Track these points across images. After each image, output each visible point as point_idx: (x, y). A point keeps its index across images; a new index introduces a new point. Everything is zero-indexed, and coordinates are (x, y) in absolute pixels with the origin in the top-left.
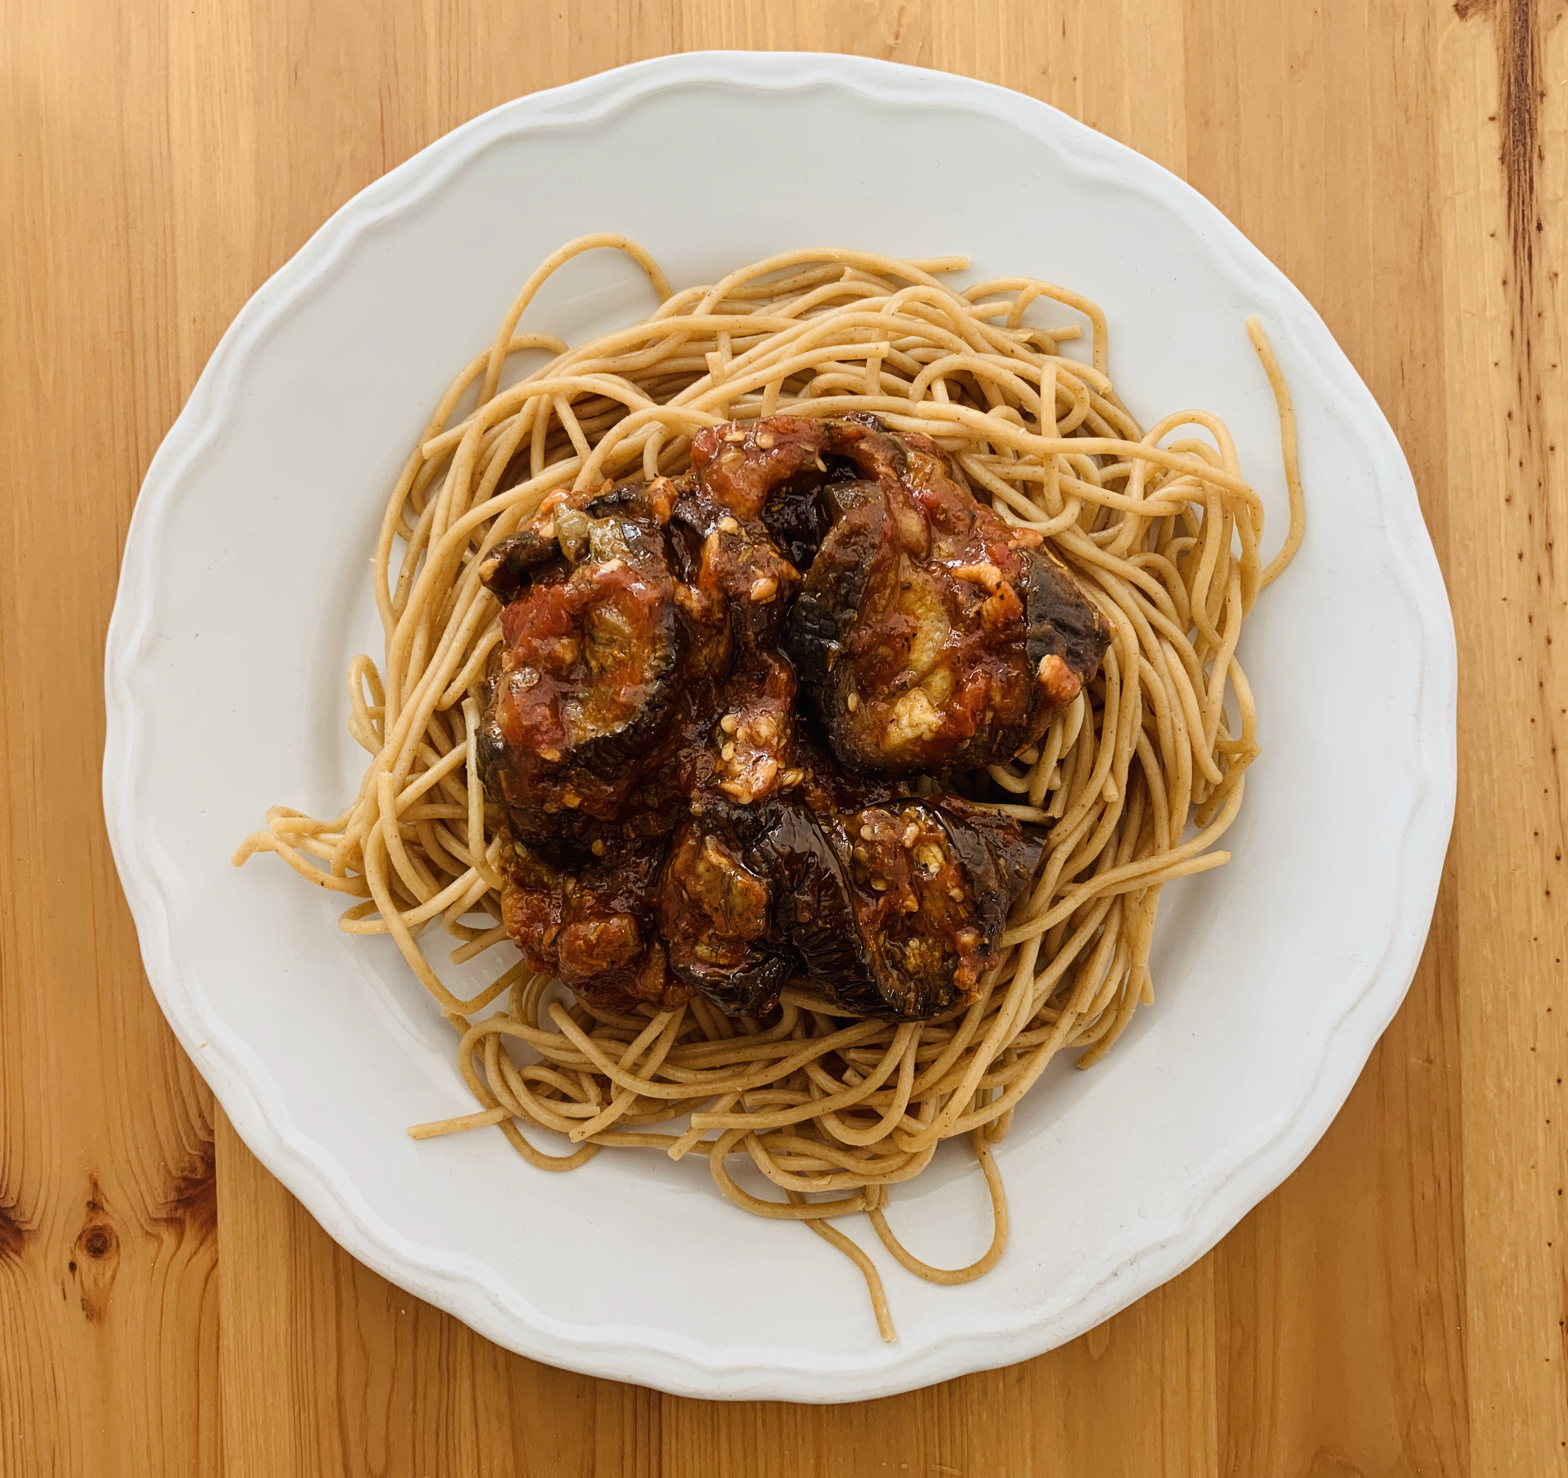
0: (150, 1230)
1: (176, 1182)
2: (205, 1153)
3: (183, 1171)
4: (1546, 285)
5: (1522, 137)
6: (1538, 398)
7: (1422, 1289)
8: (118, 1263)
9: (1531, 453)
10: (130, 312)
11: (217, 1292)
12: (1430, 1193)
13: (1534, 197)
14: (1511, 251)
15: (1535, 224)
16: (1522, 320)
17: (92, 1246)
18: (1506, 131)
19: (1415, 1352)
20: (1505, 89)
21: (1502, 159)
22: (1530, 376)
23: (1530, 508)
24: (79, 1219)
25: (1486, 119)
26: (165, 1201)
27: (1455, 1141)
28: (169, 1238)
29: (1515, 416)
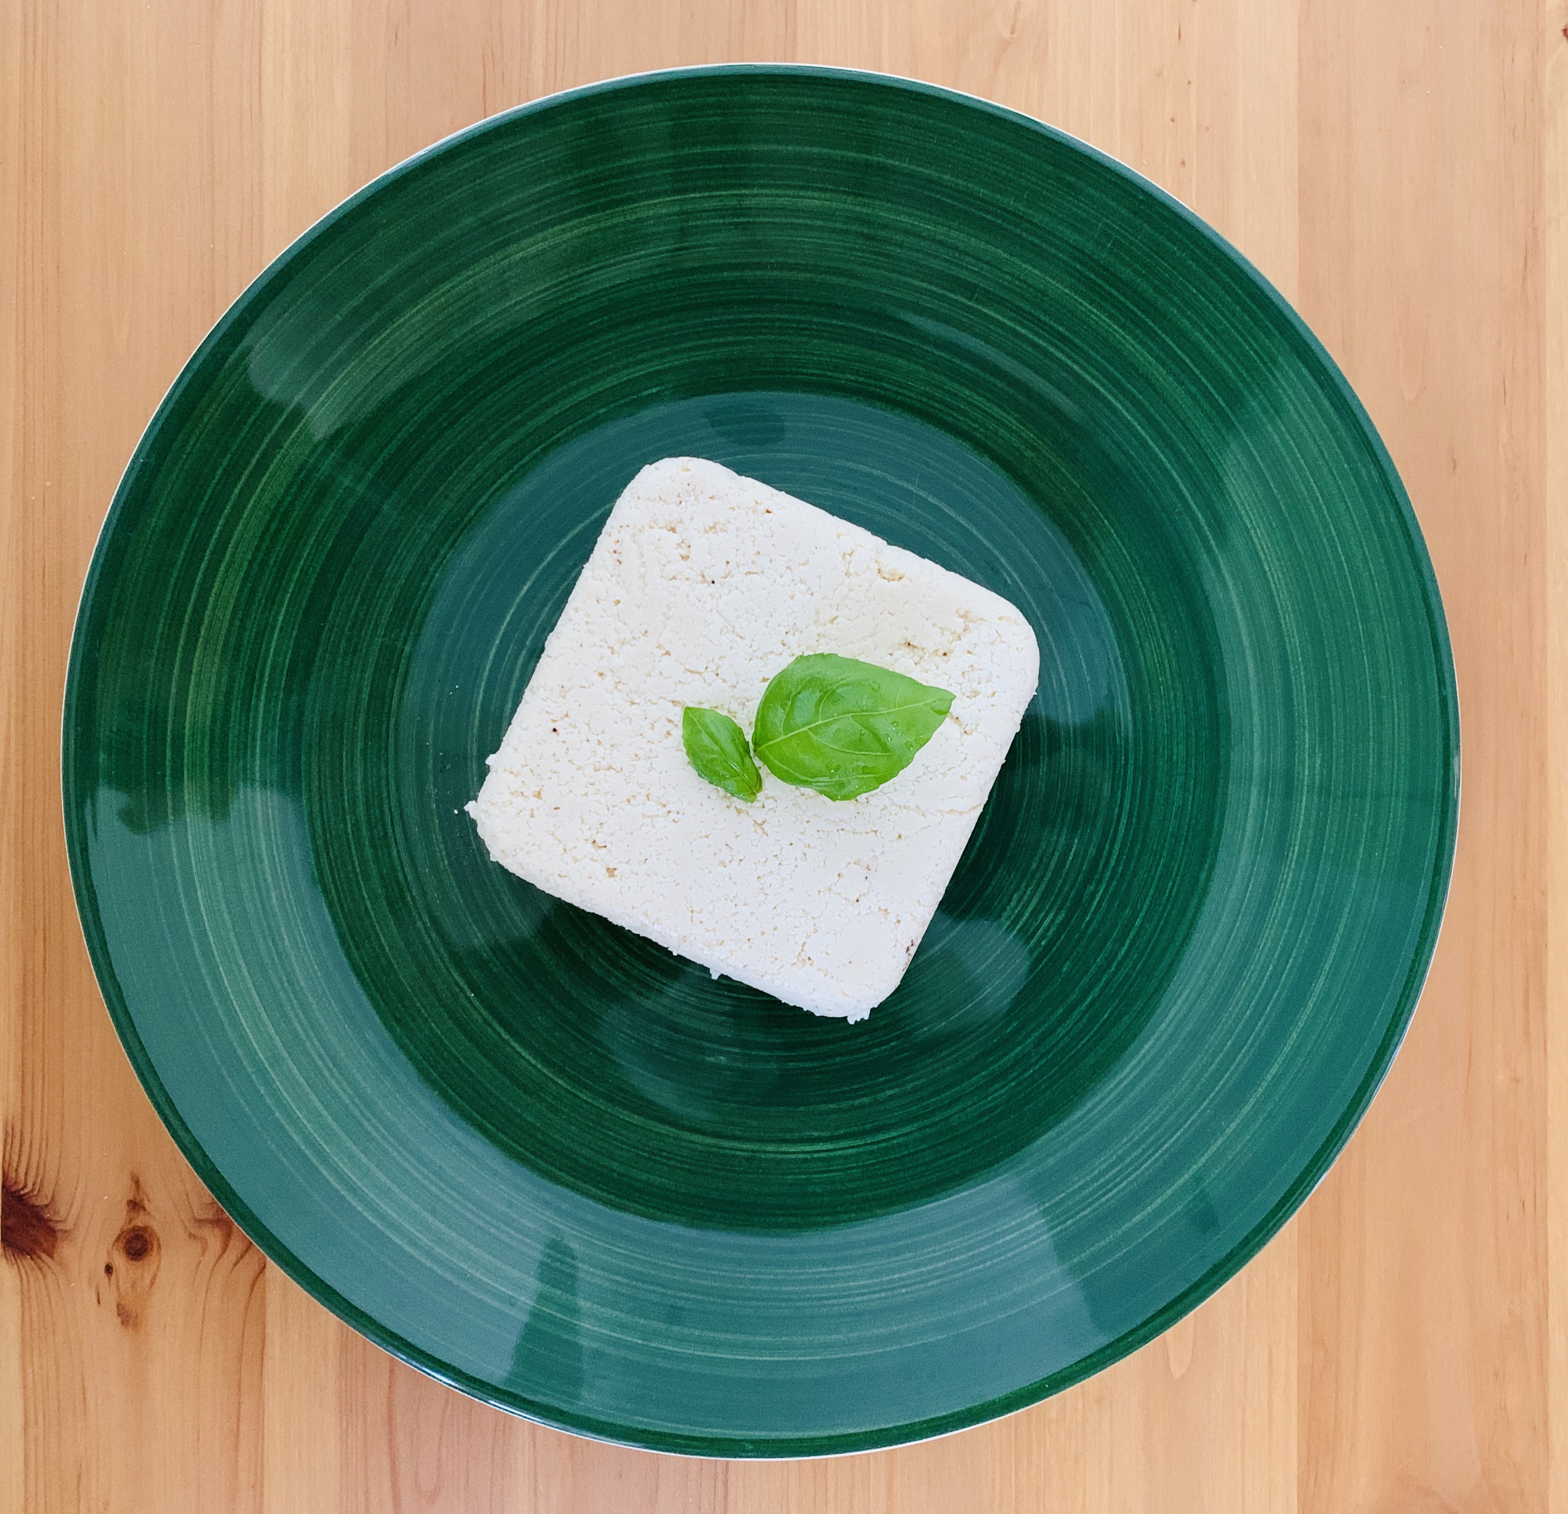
0: (192, 1231)
7: (1505, 1311)
8: (158, 1268)
11: (263, 1299)
17: (131, 1247)
24: (118, 1220)
27: (1540, 1161)
28: (214, 1241)
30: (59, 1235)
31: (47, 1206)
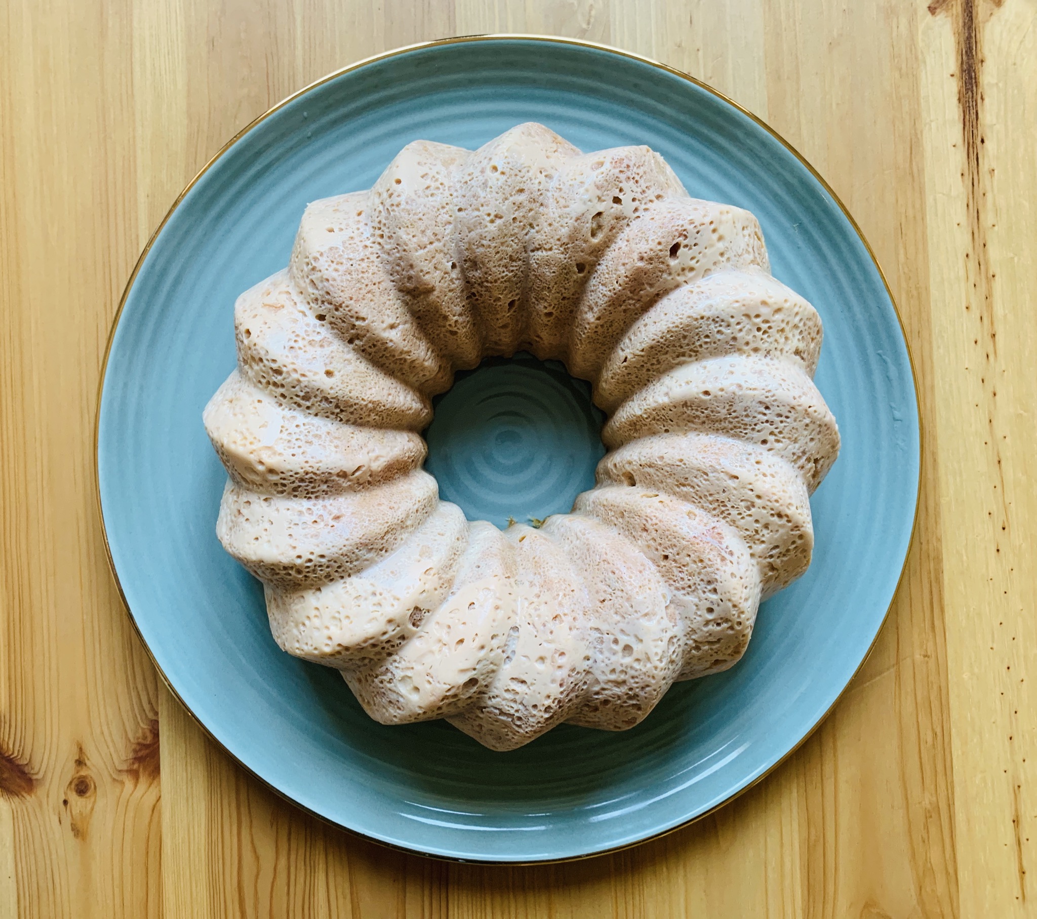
0: (117, 778)
1: (134, 746)
2: (153, 727)
3: (138, 738)
4: (987, 176)
5: (970, 86)
6: (985, 245)
7: (927, 802)
8: (95, 799)
9: (981, 279)
10: (107, 190)
11: (160, 817)
12: (930, 739)
13: (979, 122)
14: (966, 156)
15: (979, 139)
16: (973, 198)
17: (78, 788)
18: (960, 83)
19: (924, 842)
20: (960, 58)
21: (959, 100)
22: (979, 232)
23: (981, 312)
24: (71, 772)
25: (949, 76)
26: (125, 758)
27: (944, 707)
28: (129, 783)
29: (971, 256)
30: (34, 782)
31: (27, 764)
